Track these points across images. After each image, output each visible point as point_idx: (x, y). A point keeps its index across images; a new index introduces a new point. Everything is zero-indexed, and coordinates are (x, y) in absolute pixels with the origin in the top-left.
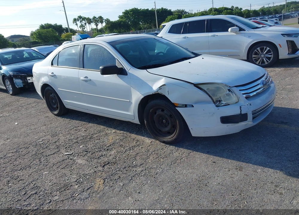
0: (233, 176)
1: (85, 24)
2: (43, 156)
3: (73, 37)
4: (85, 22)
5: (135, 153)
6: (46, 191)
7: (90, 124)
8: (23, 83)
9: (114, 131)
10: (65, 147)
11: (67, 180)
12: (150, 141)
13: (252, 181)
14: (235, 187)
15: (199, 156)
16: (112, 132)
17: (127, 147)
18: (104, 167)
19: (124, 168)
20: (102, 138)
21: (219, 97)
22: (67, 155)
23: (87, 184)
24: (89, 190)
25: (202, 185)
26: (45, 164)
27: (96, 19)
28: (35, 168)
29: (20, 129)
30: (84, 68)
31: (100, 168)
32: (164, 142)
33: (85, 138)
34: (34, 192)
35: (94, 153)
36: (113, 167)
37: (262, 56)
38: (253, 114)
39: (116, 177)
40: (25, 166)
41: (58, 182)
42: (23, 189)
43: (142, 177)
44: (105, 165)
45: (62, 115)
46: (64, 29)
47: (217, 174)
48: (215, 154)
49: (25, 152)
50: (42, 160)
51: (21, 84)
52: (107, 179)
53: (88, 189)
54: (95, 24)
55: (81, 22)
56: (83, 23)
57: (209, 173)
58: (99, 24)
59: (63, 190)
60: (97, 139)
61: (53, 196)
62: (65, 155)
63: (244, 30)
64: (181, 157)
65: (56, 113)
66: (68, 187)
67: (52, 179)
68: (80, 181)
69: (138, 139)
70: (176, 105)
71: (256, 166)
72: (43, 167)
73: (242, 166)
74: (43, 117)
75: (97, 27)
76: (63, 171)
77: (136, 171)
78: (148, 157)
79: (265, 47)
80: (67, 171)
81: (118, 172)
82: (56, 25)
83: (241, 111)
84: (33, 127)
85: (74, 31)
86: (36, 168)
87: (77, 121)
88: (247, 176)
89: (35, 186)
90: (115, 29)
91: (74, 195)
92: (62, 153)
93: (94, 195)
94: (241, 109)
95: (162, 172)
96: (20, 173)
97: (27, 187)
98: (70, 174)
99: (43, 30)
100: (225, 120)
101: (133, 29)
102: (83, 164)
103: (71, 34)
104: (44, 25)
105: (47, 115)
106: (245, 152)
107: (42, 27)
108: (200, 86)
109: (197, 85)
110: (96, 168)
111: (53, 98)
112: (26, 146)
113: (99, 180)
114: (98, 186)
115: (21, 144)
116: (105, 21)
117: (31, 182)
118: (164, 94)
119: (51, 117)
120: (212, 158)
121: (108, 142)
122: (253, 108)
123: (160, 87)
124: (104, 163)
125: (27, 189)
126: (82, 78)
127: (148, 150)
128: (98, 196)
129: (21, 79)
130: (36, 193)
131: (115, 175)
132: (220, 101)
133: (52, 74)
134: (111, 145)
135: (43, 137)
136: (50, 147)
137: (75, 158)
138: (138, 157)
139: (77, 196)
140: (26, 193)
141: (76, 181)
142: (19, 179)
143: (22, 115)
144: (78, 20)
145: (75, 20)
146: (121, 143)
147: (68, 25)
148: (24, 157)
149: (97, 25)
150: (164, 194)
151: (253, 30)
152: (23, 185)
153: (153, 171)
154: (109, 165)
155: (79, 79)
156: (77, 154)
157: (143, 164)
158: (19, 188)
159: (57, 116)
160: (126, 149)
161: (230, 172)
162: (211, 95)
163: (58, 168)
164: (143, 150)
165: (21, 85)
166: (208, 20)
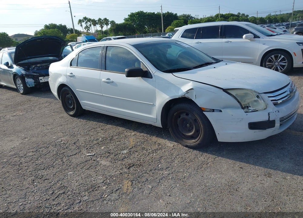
0: (263, 182)
1: (90, 25)
2: (64, 156)
3: (78, 38)
4: (90, 23)
5: (159, 157)
6: (74, 191)
7: (108, 126)
8: (34, 82)
9: (133, 133)
10: (86, 148)
11: (94, 181)
12: (172, 145)
13: (282, 187)
14: (266, 193)
15: (225, 162)
16: (132, 135)
17: (149, 150)
18: (129, 169)
19: (150, 171)
20: (122, 140)
21: (247, 103)
22: (89, 155)
23: (115, 186)
24: (118, 192)
25: (232, 190)
26: (68, 164)
27: (101, 21)
28: (58, 168)
29: (37, 128)
30: (106, 70)
31: (126, 170)
32: (187, 146)
33: (104, 139)
34: (62, 192)
35: (117, 154)
36: (138, 169)
37: (276, 63)
38: (280, 121)
39: (144, 179)
40: (49, 166)
41: (84, 182)
42: (50, 188)
43: (170, 180)
44: (130, 167)
45: (78, 116)
46: (69, 30)
47: (246, 180)
48: (241, 160)
49: (45, 152)
50: (65, 160)
51: (32, 83)
52: (134, 181)
53: (116, 191)
54: (100, 26)
55: (86, 23)
56: (88, 24)
57: (237, 178)
58: (104, 26)
59: (92, 191)
60: (118, 141)
61: (82, 196)
62: (88, 156)
63: (259, 37)
64: (207, 161)
65: (72, 113)
66: (95, 188)
67: (78, 180)
68: (107, 182)
69: (159, 142)
70: (203, 110)
71: (284, 173)
72: (67, 167)
73: (270, 172)
74: (58, 118)
75: (102, 29)
76: (88, 171)
77: (163, 174)
78: (173, 161)
79: (280, 55)
80: (91, 172)
81: (145, 174)
82: (61, 25)
83: (269, 118)
84: (49, 128)
85: (79, 32)
86: (60, 168)
87: (95, 122)
88: (277, 182)
89: (62, 185)
90: (120, 32)
91: (103, 196)
92: (84, 154)
93: (124, 197)
94: (269, 116)
95: (190, 176)
96: (44, 173)
97: (53, 187)
98: (96, 175)
99: (48, 30)
100: (253, 126)
101: (138, 32)
102: (107, 165)
103: (77, 35)
104: (48, 25)
105: (62, 115)
106: (271, 159)
107: (47, 27)
108: (229, 91)
109: (225, 90)
110: (121, 169)
111: (69, 98)
112: (45, 145)
113: (126, 181)
114: (126, 188)
115: (40, 143)
116: (110, 23)
117: (57, 182)
118: (191, 98)
119: (66, 118)
120: (238, 163)
121: (130, 144)
122: (281, 115)
123: (187, 91)
124: (129, 165)
125: (55, 189)
126: (104, 80)
127: (171, 154)
128: (129, 197)
129: (33, 79)
130: (64, 193)
131: (142, 177)
132: (248, 107)
133: (71, 75)
134: (133, 147)
135: (61, 138)
136: (71, 147)
137: (98, 159)
138: (163, 160)
139: (107, 197)
140: (53, 192)
141: (103, 182)
142: (43, 178)
143: (36, 114)
144: (83, 21)
145: (80, 21)
146: (143, 146)
147: (73, 26)
148: (45, 157)
149: (102, 27)
150: (196, 197)
151: (268, 37)
152: (49, 185)
153: (180, 175)
154: (134, 167)
155: (100, 80)
156: (100, 156)
157: (169, 167)
158: (45, 187)
159: (73, 117)
160: (148, 152)
161: (260, 178)
162: (240, 101)
163: (82, 168)
164: (167, 153)
165: (32, 85)
166: (222, 26)
